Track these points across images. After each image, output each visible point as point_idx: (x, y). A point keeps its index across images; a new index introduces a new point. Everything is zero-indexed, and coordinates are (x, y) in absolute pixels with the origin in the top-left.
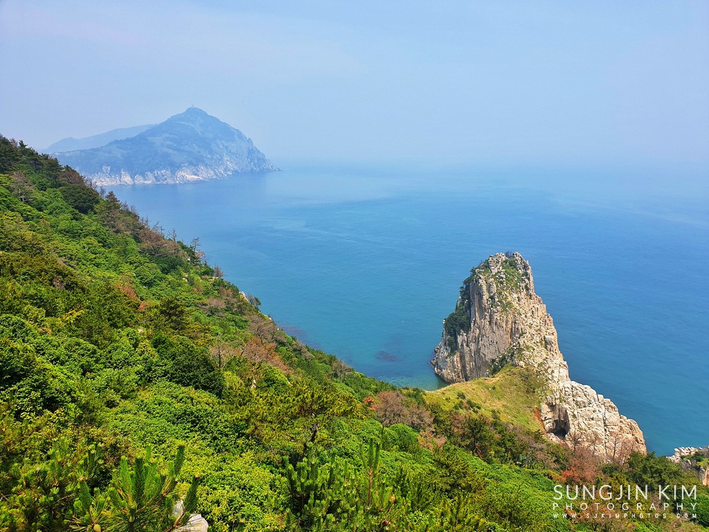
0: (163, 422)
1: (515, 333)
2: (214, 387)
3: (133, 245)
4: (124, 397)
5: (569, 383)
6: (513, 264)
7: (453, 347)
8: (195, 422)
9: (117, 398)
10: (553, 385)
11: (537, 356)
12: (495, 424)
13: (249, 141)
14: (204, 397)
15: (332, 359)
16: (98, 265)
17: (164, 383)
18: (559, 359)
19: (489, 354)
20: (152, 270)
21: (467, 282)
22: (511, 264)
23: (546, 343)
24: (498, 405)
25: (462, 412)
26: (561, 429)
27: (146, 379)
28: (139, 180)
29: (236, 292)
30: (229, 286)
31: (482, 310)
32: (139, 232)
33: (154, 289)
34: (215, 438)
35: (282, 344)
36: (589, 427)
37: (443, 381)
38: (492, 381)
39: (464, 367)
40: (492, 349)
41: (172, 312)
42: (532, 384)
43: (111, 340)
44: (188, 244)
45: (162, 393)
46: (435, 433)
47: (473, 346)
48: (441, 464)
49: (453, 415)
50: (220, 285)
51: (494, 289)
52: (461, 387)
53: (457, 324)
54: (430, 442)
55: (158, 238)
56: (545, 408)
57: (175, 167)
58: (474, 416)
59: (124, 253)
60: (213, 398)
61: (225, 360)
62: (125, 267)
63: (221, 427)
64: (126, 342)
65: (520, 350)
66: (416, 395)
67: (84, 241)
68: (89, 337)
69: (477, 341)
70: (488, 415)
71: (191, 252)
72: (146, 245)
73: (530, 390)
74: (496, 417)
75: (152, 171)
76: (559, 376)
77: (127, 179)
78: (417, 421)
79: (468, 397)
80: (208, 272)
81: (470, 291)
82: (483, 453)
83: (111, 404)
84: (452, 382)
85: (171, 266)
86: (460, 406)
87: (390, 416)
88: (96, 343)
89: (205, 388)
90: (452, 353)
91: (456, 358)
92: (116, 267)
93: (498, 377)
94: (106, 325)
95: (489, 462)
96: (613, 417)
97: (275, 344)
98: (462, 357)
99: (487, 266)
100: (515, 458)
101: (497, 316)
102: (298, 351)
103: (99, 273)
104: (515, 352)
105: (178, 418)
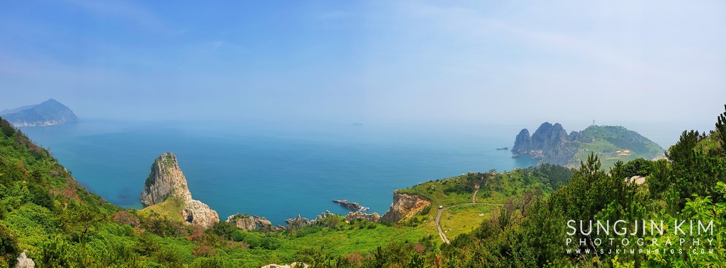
0: (27, 219)
1: (172, 183)
2: (49, 206)
3: (26, 149)
4: (15, 208)
5: (192, 201)
6: (170, 157)
7: (149, 191)
8: (39, 220)
9: (12, 208)
10: (186, 202)
11: (180, 192)
12: (165, 221)
13: (72, 111)
14: (45, 210)
15: (99, 198)
16: (12, 156)
17: (30, 203)
18: (188, 192)
19: (162, 193)
20: (32, 159)
21: (153, 165)
22: (169, 157)
23: (183, 186)
24: (166, 213)
25: (152, 218)
26: (190, 219)
27: (24, 202)
28: (30, 125)
29: (63, 168)
30: (60, 166)
31: (159, 175)
32: (28, 144)
33: (32, 166)
34: (47, 227)
35: (80, 190)
36: (200, 216)
37: (145, 206)
38: (164, 204)
39: (153, 199)
40: (164, 191)
41: (37, 176)
42: (179, 203)
43: (13, 185)
44: (46, 149)
45: (29, 208)
46: (141, 228)
47: (156, 191)
48: (141, 241)
49: (148, 219)
50: (57, 165)
51: (163, 167)
52: (151, 208)
53: (150, 182)
54: (138, 231)
55: (35, 147)
56: (184, 212)
57: (44, 120)
58: (157, 219)
59: (22, 152)
60: (49, 211)
61: (56, 195)
62: (22, 157)
63: (49, 223)
64: (18, 186)
65: (174, 190)
66: (134, 212)
67: (8, 147)
68: (4, 184)
69: (157, 188)
70: (163, 217)
71: (47, 153)
72: (31, 149)
73: (178, 206)
74: (166, 218)
75: (35, 121)
76: (189, 199)
77: (26, 124)
78: (133, 223)
79: (155, 211)
80: (53, 160)
81: (154, 168)
82: (160, 234)
83: (9, 211)
84: (149, 205)
85: (39, 157)
86: (151, 215)
87: (121, 222)
88: (6, 186)
89: (46, 206)
90: (148, 194)
91: (150, 196)
92: (19, 157)
93: (166, 202)
94: (11, 179)
95: (163, 237)
96: (208, 211)
97: (76, 190)
98: (152, 195)
99: (160, 158)
100: (173, 234)
101: (165, 178)
102: (86, 194)
103: (13, 159)
104: (172, 191)
105: (34, 218)
